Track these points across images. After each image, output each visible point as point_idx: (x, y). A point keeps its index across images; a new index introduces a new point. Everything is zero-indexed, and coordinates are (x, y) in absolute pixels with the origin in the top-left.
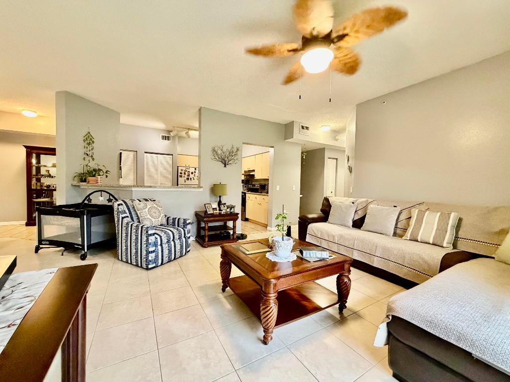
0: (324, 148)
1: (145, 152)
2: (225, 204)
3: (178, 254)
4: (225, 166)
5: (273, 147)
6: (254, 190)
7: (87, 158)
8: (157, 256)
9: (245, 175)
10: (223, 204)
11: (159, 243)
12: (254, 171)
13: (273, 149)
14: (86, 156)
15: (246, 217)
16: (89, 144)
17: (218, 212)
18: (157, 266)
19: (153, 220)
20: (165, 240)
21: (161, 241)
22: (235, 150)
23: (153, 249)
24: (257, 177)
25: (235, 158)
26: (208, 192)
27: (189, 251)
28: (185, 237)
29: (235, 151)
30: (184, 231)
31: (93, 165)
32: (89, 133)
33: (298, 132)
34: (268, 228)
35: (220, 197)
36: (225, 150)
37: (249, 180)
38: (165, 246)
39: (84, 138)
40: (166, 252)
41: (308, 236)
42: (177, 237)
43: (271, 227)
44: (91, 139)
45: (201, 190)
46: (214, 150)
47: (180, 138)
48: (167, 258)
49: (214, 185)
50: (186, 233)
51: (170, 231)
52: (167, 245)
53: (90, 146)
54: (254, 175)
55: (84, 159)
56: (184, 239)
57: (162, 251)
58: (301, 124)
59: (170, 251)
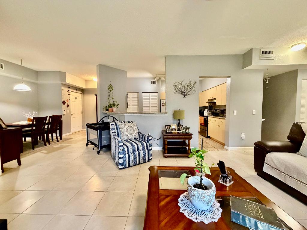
0: (297, 70)
1: (143, 93)
2: (182, 126)
3: (142, 161)
4: (184, 97)
5: (229, 77)
6: (215, 114)
7: (110, 98)
8: (125, 161)
9: (209, 103)
10: (180, 126)
11: (127, 152)
12: (215, 99)
13: (230, 78)
14: (109, 97)
15: (208, 135)
16: (111, 90)
17: (176, 131)
18: (126, 168)
19: (129, 135)
20: (131, 150)
21: (128, 151)
22: (192, 83)
23: (122, 156)
24: (217, 104)
25: (193, 90)
26: (171, 116)
27: (152, 159)
28: (147, 149)
29: (192, 85)
30: (147, 145)
31: (112, 102)
32: (111, 84)
33: (259, 58)
34: (225, 147)
35: (179, 120)
36: (184, 84)
37: (212, 107)
38: (132, 155)
39: (108, 88)
40: (132, 158)
41: (265, 166)
42: (140, 148)
43: (228, 146)
44: (112, 88)
45: (166, 115)
46: (175, 85)
47: (162, 81)
48: (133, 163)
49: (174, 111)
50: (148, 146)
51: (136, 144)
52: (133, 154)
53: (111, 91)
54: (215, 103)
55: (108, 99)
56: (147, 151)
57: (129, 158)
58: (262, 50)
59: (135, 158)
